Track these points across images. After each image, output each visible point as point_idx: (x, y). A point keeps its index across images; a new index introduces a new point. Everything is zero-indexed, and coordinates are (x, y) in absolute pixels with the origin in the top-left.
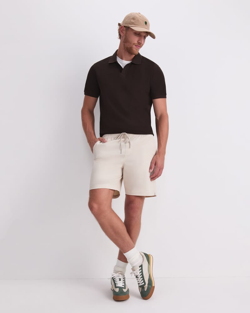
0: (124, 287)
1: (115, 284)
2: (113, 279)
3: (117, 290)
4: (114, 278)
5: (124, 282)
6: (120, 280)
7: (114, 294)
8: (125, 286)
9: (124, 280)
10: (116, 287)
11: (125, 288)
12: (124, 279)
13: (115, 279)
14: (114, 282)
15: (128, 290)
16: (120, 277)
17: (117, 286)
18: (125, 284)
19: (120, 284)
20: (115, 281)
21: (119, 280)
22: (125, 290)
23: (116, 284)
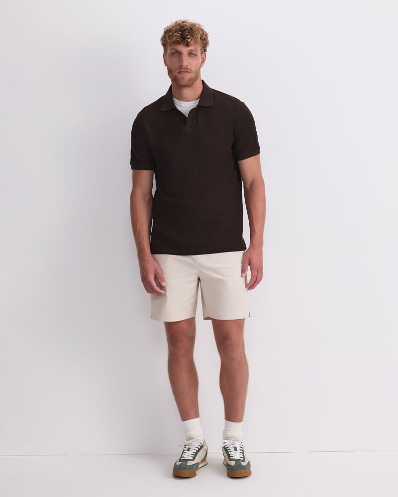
0: (242, 459)
1: (229, 455)
2: (225, 449)
3: (233, 463)
4: (226, 447)
5: (242, 451)
6: (236, 449)
7: (228, 469)
8: (244, 457)
9: (242, 449)
10: (231, 460)
11: (244, 461)
12: (241, 447)
13: (227, 449)
14: (227, 453)
15: (249, 463)
16: (235, 446)
17: (231, 458)
18: (243, 455)
19: (236, 455)
20: (229, 451)
21: (234, 449)
22: (244, 464)
23: (231, 455)
